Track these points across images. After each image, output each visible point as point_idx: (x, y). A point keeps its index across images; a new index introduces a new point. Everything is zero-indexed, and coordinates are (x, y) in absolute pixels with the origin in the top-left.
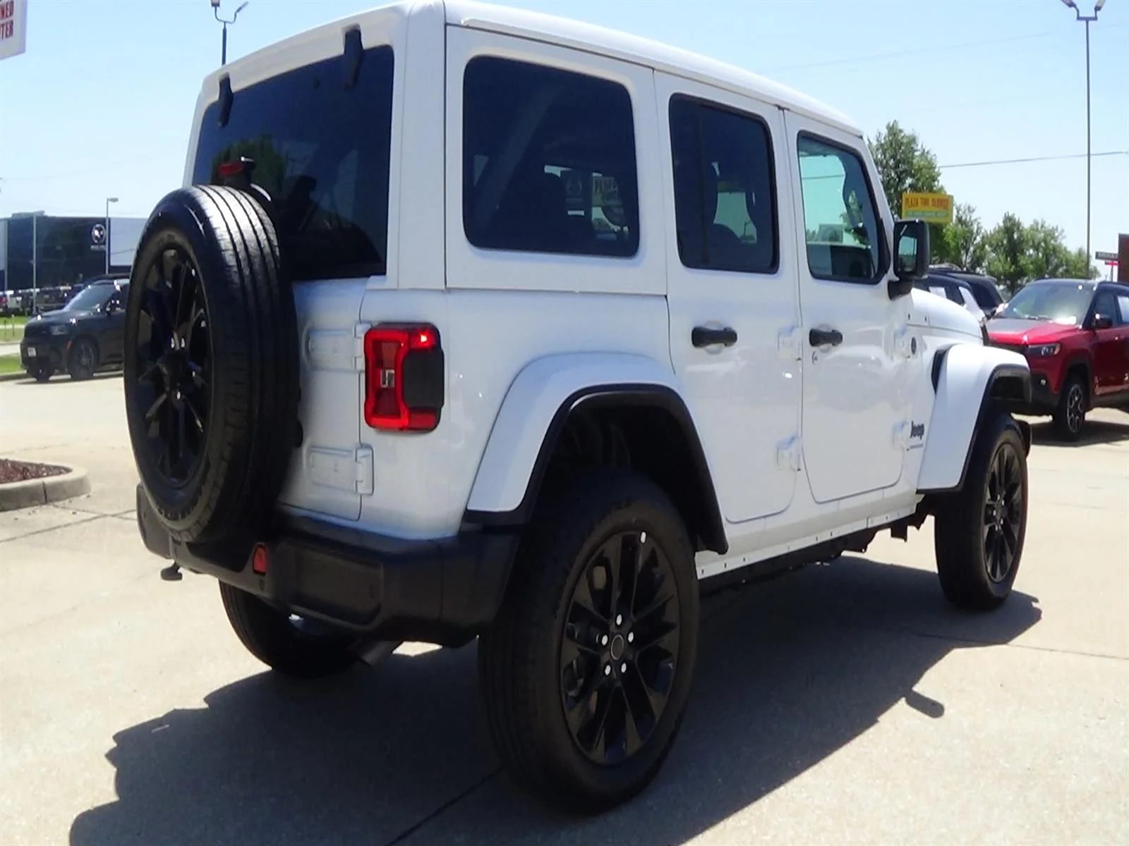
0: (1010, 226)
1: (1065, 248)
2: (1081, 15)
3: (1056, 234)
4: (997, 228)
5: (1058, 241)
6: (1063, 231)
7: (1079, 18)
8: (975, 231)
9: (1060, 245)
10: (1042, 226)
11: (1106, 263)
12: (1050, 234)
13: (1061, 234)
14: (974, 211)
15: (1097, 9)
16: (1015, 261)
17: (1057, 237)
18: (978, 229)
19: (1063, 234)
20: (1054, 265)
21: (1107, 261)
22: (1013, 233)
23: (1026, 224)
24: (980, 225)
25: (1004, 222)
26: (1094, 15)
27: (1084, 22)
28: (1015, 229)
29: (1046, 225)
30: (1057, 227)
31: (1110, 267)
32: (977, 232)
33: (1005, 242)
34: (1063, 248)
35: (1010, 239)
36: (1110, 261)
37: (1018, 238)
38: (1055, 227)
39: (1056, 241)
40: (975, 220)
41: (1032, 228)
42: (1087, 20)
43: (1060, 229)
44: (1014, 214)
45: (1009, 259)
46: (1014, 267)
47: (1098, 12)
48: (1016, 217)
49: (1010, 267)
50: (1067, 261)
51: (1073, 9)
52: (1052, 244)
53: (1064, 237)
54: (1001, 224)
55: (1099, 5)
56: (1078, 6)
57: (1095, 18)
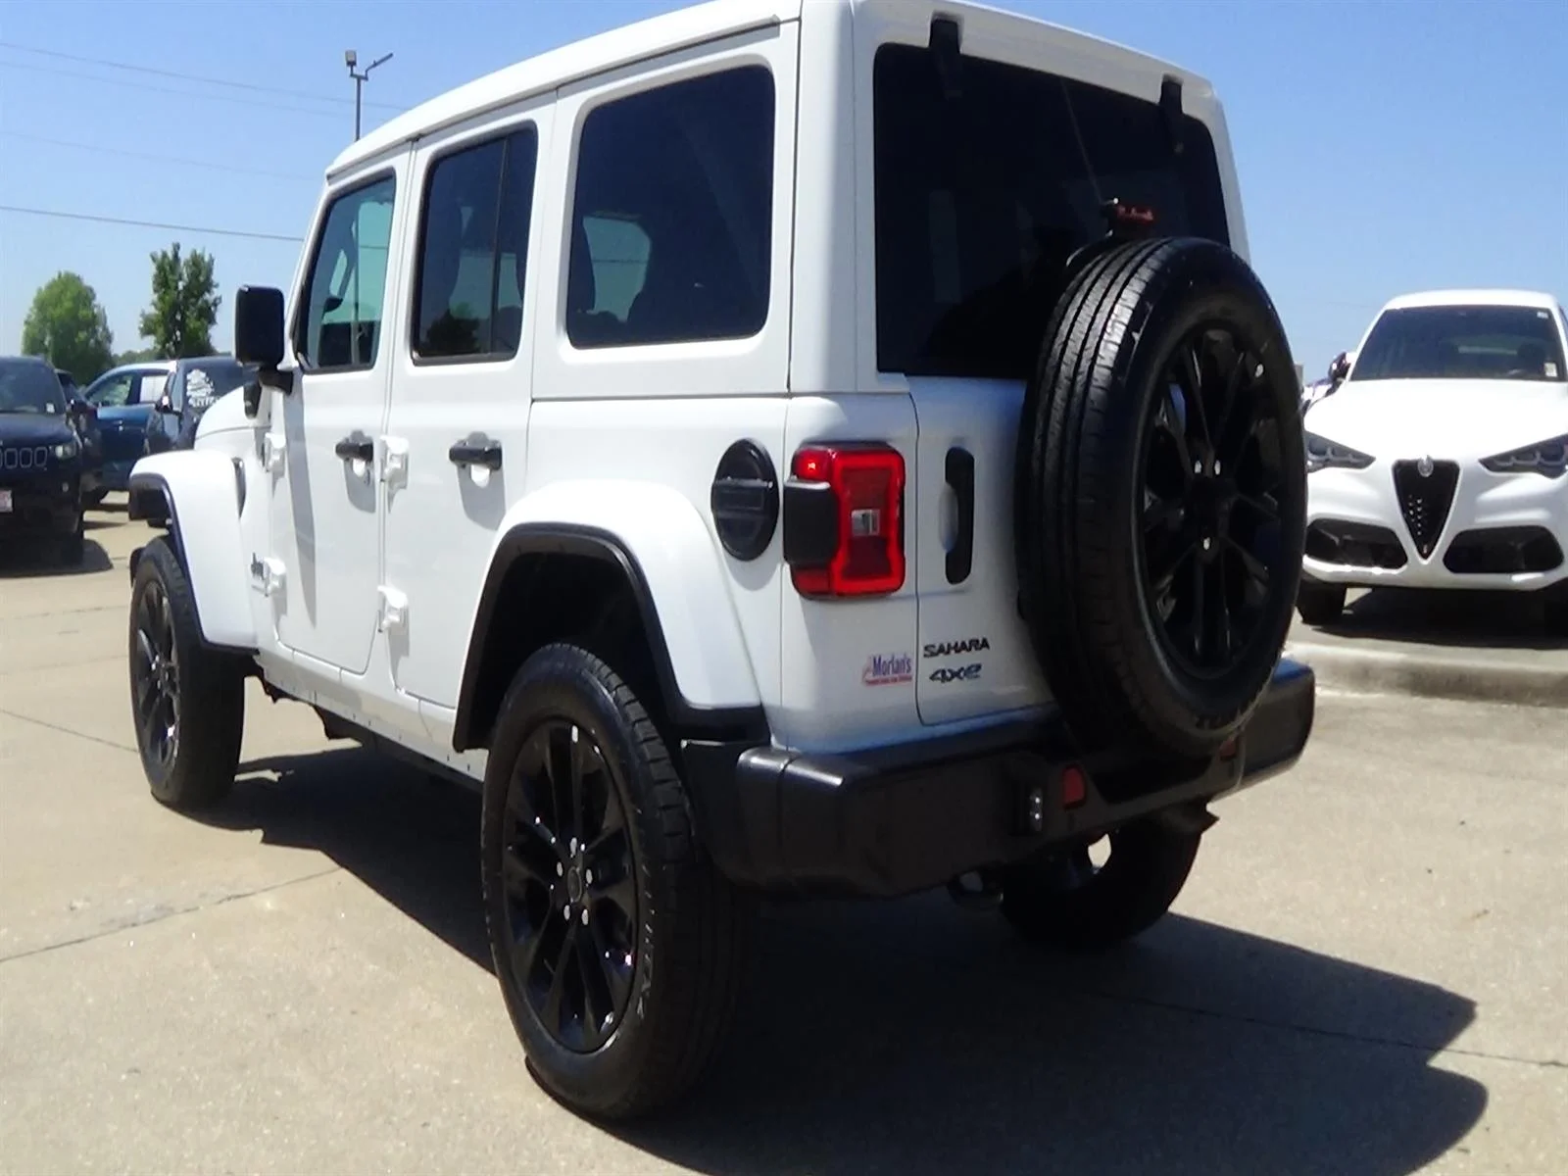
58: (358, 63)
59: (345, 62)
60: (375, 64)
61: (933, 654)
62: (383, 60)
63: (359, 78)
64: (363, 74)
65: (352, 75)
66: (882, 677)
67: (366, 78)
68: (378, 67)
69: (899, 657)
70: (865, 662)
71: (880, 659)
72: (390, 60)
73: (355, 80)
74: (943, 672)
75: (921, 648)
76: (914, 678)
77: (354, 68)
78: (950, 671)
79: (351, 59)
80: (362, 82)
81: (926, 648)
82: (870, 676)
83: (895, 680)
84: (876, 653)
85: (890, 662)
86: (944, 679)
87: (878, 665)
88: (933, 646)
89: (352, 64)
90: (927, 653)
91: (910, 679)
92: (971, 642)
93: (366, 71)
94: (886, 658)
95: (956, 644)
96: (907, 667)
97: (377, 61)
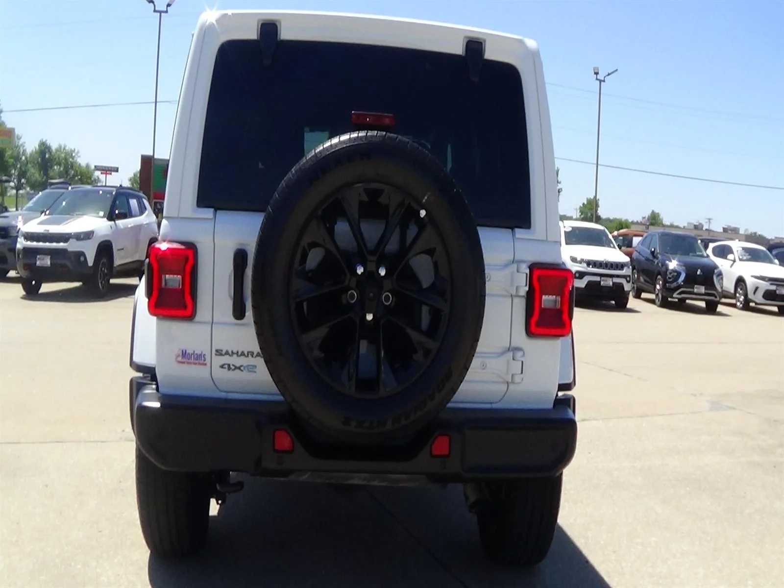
0: (44, 149)
1: (80, 164)
2: (156, 9)
3: (74, 155)
4: (34, 150)
5: (75, 159)
6: (78, 152)
7: (155, 11)
8: (21, 153)
9: (76, 162)
10: (64, 149)
11: (102, 173)
12: (70, 154)
13: (77, 154)
14: (21, 138)
15: (169, 5)
16: (46, 173)
17: (74, 157)
18: (23, 151)
19: (79, 155)
20: (71, 176)
21: (103, 172)
22: (45, 154)
23: (54, 147)
24: (24, 148)
25: (39, 146)
26: (166, 10)
27: (159, 14)
28: (47, 150)
29: (67, 148)
30: (74, 149)
31: (105, 175)
32: (23, 153)
33: (40, 160)
34: (78, 164)
35: (43, 158)
36: (105, 172)
37: (49, 157)
38: (73, 149)
39: (73, 159)
40: (22, 145)
41: (57, 150)
42: (160, 12)
43: (76, 151)
44: (46, 141)
45: (42, 172)
46: (45, 177)
47: (168, 8)
48: (48, 143)
49: (43, 178)
50: (81, 172)
51: (152, 4)
52: (71, 161)
53: (79, 157)
54: (37, 147)
55: (170, 3)
56: (155, 3)
57: (167, 12)
58: (599, 73)
59: (593, 73)
60: (609, 74)
61: (221, 355)
62: (613, 73)
63: (601, 81)
64: (603, 79)
65: (597, 79)
66: (187, 360)
67: (604, 81)
68: (610, 76)
69: (198, 352)
70: (177, 351)
71: (186, 351)
72: (617, 72)
73: (598, 82)
74: (229, 365)
75: (214, 352)
76: (209, 365)
77: (598, 76)
78: (233, 365)
79: (596, 71)
80: (602, 83)
81: (217, 351)
82: (180, 359)
83: (195, 364)
84: (184, 348)
85: (192, 354)
86: (229, 368)
87: (184, 354)
88: (222, 351)
89: (597, 73)
90: (217, 353)
91: (206, 364)
92: (248, 352)
93: (605, 77)
94: (190, 351)
95: (238, 352)
96: (203, 358)
97: (610, 72)
